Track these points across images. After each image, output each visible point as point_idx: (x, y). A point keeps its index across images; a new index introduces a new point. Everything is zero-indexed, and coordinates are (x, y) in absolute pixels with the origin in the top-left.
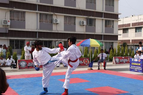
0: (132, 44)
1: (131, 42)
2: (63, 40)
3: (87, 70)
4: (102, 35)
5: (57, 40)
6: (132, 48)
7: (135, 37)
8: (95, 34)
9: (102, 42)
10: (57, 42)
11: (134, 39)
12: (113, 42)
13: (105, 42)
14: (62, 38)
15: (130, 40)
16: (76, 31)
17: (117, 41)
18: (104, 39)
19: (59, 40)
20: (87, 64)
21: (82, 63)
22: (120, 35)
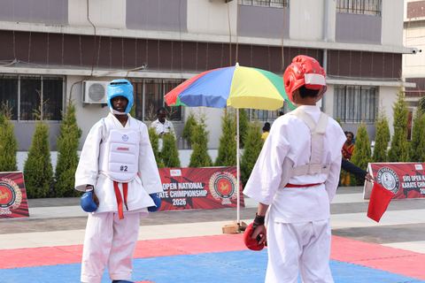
2: (122, 73)
3: (220, 233)
4: (321, 51)
5: (87, 72)
8: (287, 43)
10: (89, 83)
12: (375, 90)
14: (117, 64)
16: (189, 26)
17: (397, 84)
18: (332, 72)
19: (99, 73)
20: (226, 201)
21: (204, 193)
22: (414, 52)
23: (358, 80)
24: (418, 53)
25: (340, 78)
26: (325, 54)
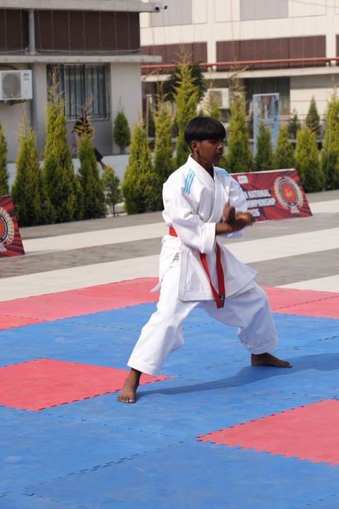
0: (224, 75)
1: (212, 58)
4: (24, 13)
6: (225, 104)
7: (243, 19)
9: (29, 66)
11: (237, 37)
12: (104, 69)
13: (49, 67)
15: (203, 46)
17: (137, 58)
18: (42, 47)
22: (157, 9)
23: (81, 54)
24: (162, 10)
25: (57, 54)
26: (32, 17)
